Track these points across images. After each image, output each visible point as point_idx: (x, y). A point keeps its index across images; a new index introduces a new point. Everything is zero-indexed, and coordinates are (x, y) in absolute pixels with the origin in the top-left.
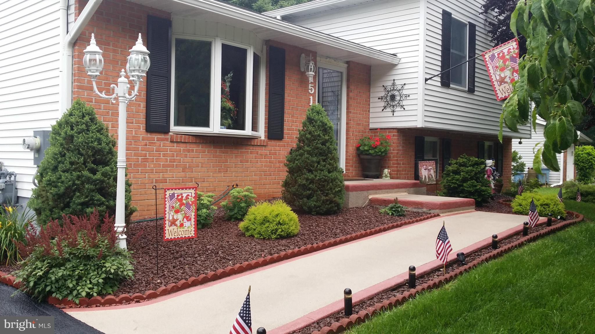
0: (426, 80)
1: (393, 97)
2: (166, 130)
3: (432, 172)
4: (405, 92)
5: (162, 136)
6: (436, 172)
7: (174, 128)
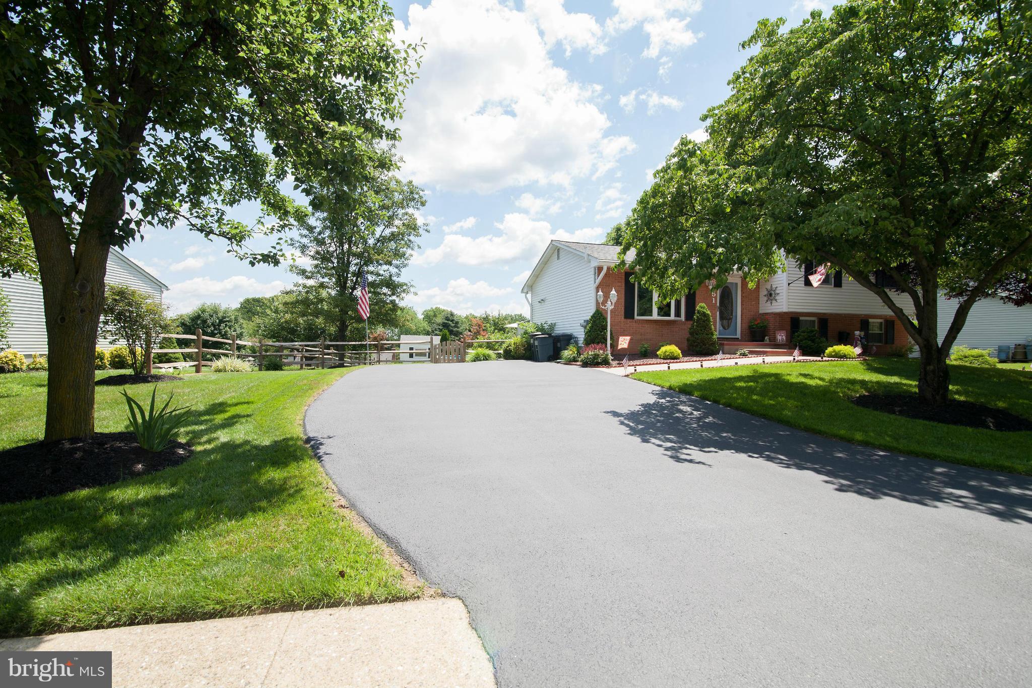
0: (789, 284)
1: (771, 295)
2: (633, 318)
3: (784, 337)
4: (777, 292)
5: (631, 320)
6: (786, 337)
7: (636, 317)
